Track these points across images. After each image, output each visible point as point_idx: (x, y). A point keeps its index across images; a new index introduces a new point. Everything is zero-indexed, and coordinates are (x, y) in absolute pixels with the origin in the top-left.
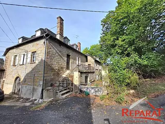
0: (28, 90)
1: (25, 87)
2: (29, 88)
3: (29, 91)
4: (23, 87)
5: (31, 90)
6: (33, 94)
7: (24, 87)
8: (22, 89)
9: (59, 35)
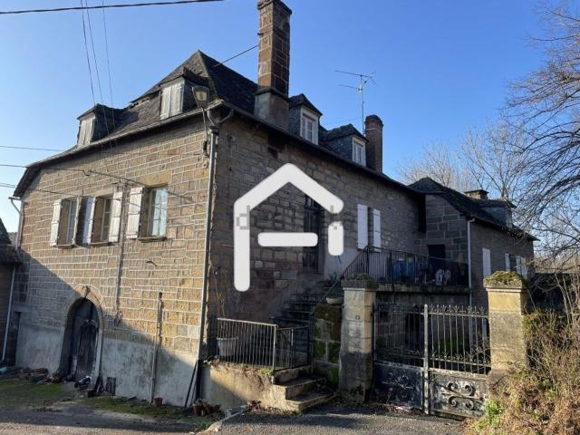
0: (131, 363)
1: (119, 349)
2: (137, 355)
3: (136, 366)
4: (108, 346)
5: (145, 362)
6: (154, 380)
7: (112, 347)
8: (104, 356)
9: (268, 95)
